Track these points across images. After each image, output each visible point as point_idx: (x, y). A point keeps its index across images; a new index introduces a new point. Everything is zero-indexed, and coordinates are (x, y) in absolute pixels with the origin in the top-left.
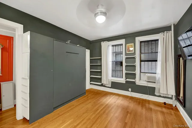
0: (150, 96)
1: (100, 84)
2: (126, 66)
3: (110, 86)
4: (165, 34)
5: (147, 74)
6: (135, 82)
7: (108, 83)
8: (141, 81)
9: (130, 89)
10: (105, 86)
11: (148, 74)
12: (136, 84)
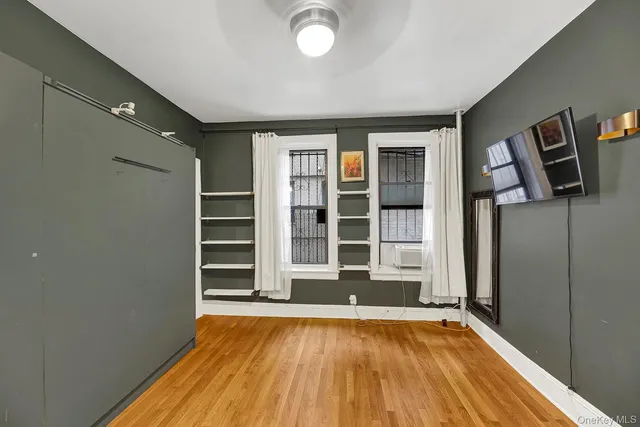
0: (408, 309)
1: (248, 293)
2: (341, 223)
3: (288, 297)
4: (444, 135)
5: (397, 246)
6: (367, 272)
7: (278, 288)
8: (382, 269)
9: (353, 298)
10: (266, 299)
11: (400, 245)
12: (372, 278)
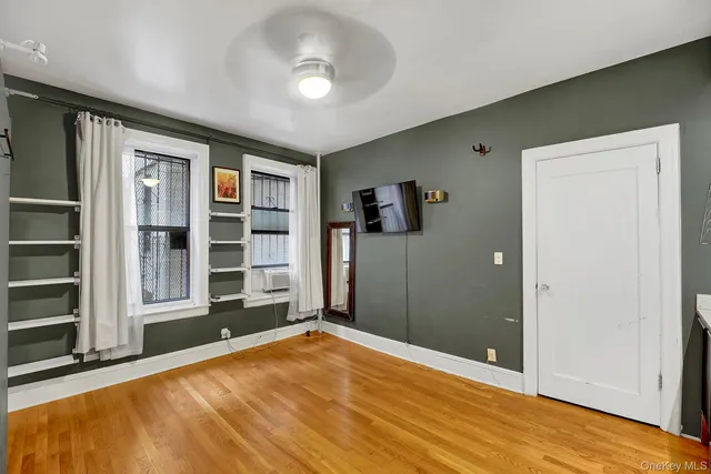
2: (212, 249)
3: (140, 351)
6: (241, 300)
8: (254, 295)
9: (225, 332)
10: (98, 364)
12: (247, 305)
